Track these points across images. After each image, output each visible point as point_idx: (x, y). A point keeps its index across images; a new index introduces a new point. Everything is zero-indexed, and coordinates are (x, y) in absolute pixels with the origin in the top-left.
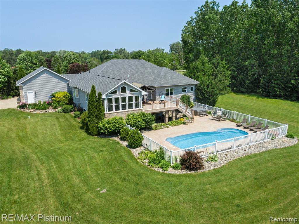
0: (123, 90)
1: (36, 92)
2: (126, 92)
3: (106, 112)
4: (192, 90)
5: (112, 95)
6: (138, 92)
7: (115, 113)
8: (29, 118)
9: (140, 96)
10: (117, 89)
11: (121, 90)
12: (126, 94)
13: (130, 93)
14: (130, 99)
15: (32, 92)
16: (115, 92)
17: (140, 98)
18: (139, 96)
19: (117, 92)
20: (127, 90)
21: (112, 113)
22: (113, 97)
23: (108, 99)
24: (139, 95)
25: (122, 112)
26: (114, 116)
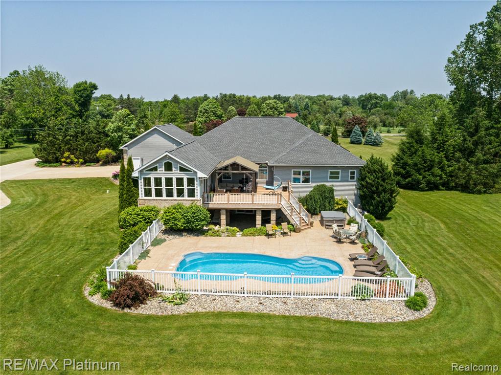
0: (169, 167)
1: (142, 159)
2: (172, 171)
3: (140, 198)
4: (352, 178)
5: (150, 173)
6: (192, 172)
7: (154, 200)
8: (108, 192)
9: (197, 178)
10: (158, 165)
11: (163, 167)
12: (173, 173)
13: (179, 173)
14: (180, 181)
15: (138, 159)
16: (155, 169)
17: (195, 181)
18: (194, 179)
19: (158, 170)
20: (173, 168)
21: (149, 200)
22: (152, 176)
23: (144, 178)
24: (195, 177)
25: (165, 200)
26: (152, 204)
